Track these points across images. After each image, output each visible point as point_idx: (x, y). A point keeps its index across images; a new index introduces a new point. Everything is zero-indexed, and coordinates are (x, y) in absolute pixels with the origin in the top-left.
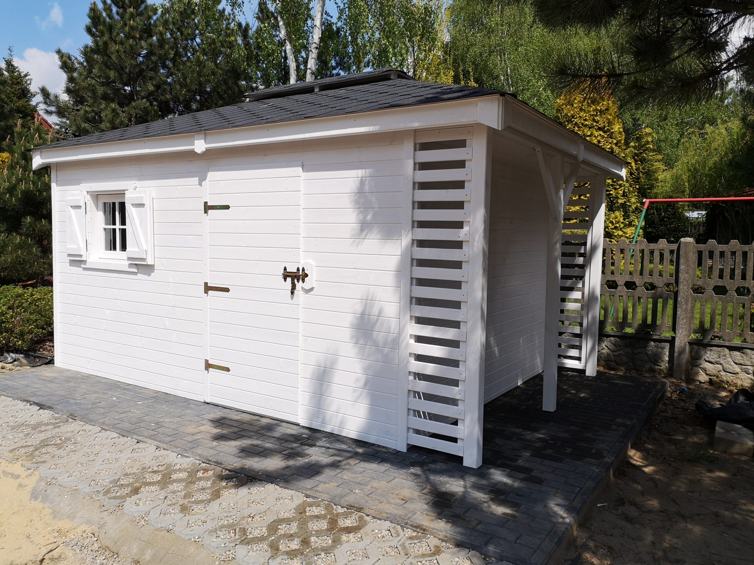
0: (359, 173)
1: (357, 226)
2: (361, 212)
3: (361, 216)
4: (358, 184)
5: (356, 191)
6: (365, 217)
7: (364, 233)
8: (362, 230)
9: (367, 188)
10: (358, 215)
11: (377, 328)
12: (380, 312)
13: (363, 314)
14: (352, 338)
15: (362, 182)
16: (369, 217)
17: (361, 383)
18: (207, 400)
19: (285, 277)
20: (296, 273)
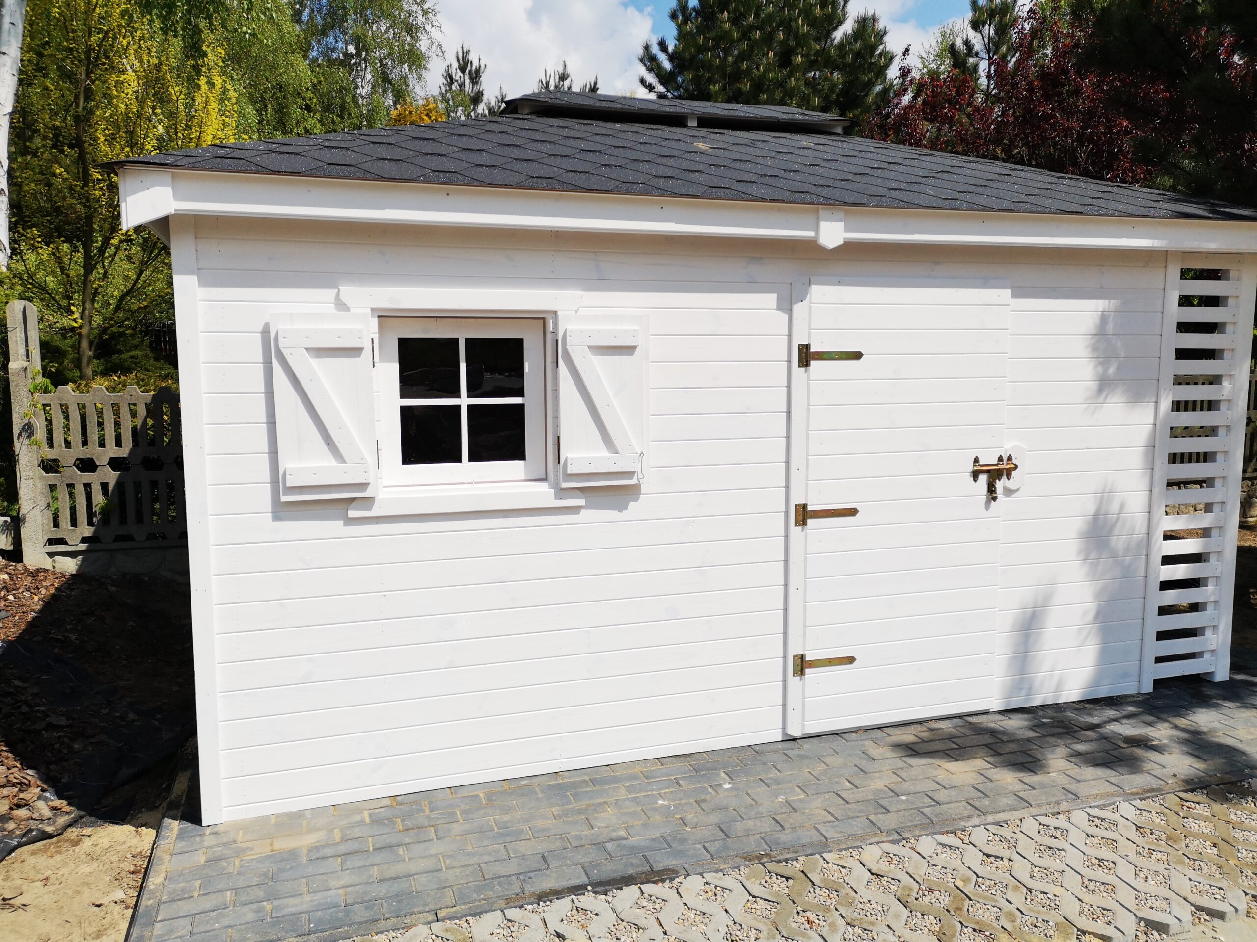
0: (1100, 305)
1: (1094, 385)
2: (1101, 363)
3: (1100, 370)
4: (1097, 320)
5: (1094, 332)
6: (1106, 370)
7: (1103, 395)
8: (1100, 390)
9: (1110, 327)
10: (1096, 367)
11: (1116, 531)
12: (1122, 507)
13: (1096, 515)
14: (1079, 553)
15: (1104, 319)
16: (1111, 371)
17: (1090, 616)
18: (795, 732)
19: (975, 475)
20: (997, 465)
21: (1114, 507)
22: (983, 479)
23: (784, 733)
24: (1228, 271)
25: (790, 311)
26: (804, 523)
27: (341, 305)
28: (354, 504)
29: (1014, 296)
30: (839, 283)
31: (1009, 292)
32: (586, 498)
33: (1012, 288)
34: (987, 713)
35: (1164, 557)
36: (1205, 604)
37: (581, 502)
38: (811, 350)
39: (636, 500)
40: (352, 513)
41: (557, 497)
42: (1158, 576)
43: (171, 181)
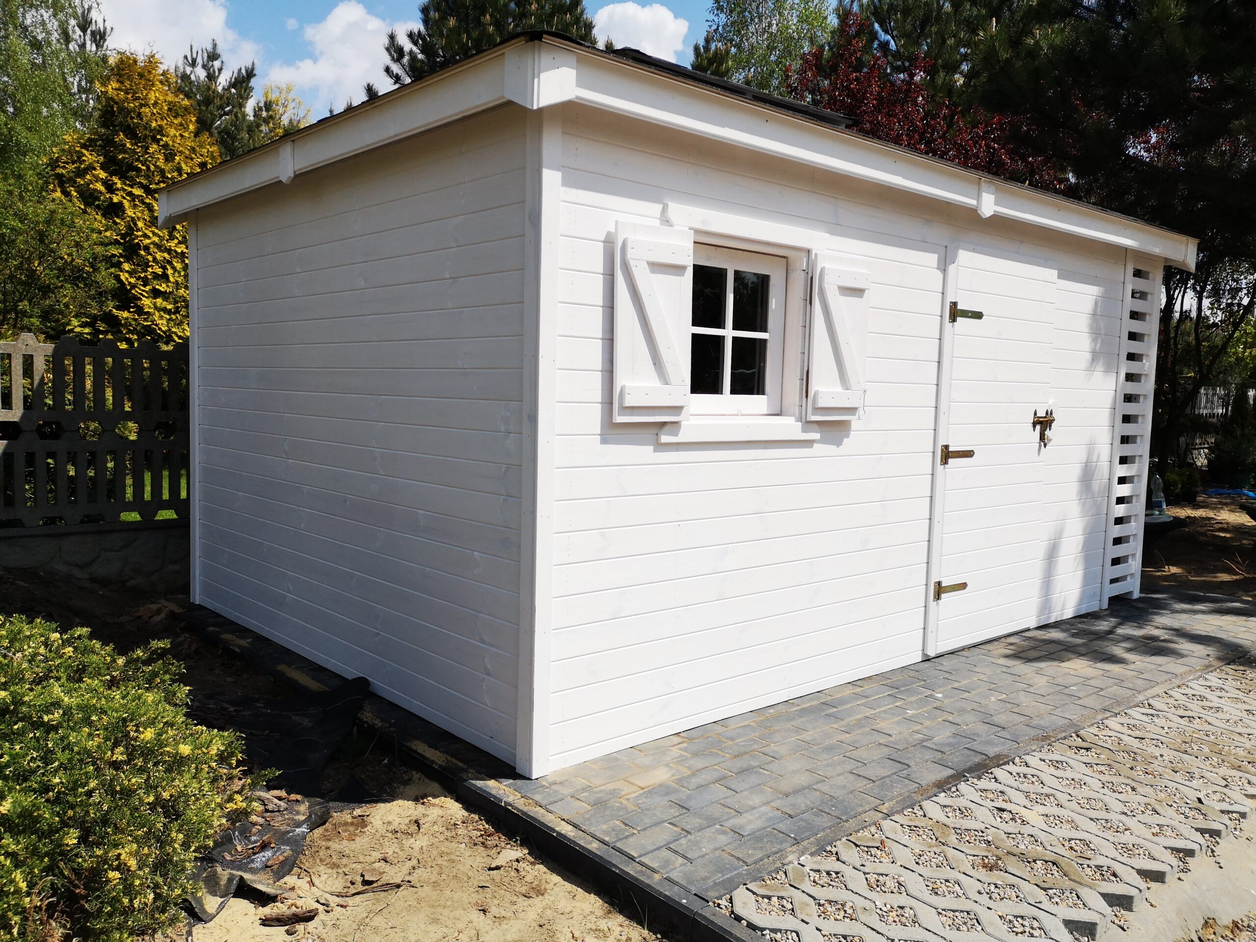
0: (1095, 290)
1: (1090, 356)
2: (1094, 339)
3: (1093, 344)
4: (1094, 303)
5: (1092, 312)
7: (1094, 365)
8: (1093, 361)
9: (1099, 310)
10: (1091, 342)
11: (1095, 476)
12: (1098, 457)
14: (1077, 494)
15: (1096, 303)
16: (1098, 345)
17: (1080, 547)
18: (932, 653)
19: (1034, 424)
20: (1045, 417)
21: (1095, 459)
22: (1038, 427)
23: (924, 655)
24: (1148, 273)
25: (944, 271)
26: (946, 463)
27: (666, 221)
28: (666, 428)
29: (1060, 277)
30: (974, 250)
31: (1055, 272)
32: (821, 432)
33: (1059, 270)
34: (1028, 630)
35: (1118, 498)
36: (1128, 537)
37: (816, 436)
38: (958, 308)
39: (848, 436)
40: (665, 439)
41: (804, 431)
42: (1114, 514)
43: (575, 64)
